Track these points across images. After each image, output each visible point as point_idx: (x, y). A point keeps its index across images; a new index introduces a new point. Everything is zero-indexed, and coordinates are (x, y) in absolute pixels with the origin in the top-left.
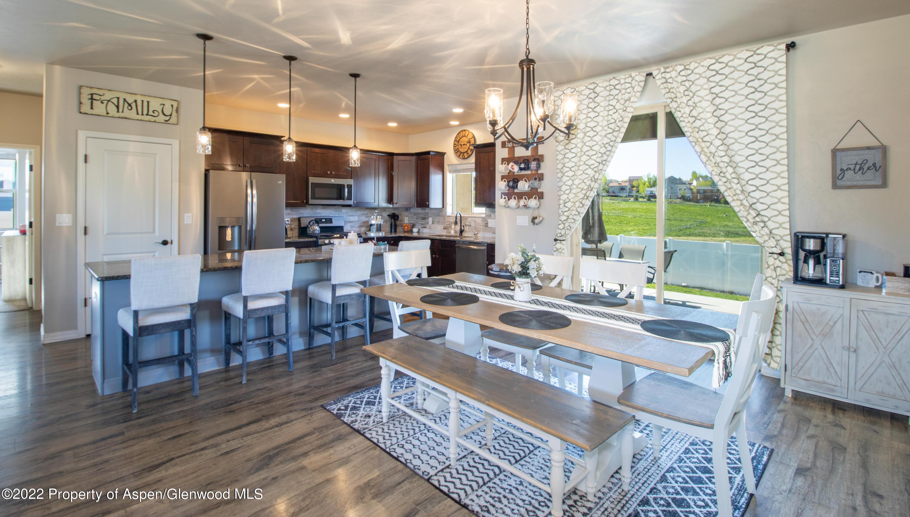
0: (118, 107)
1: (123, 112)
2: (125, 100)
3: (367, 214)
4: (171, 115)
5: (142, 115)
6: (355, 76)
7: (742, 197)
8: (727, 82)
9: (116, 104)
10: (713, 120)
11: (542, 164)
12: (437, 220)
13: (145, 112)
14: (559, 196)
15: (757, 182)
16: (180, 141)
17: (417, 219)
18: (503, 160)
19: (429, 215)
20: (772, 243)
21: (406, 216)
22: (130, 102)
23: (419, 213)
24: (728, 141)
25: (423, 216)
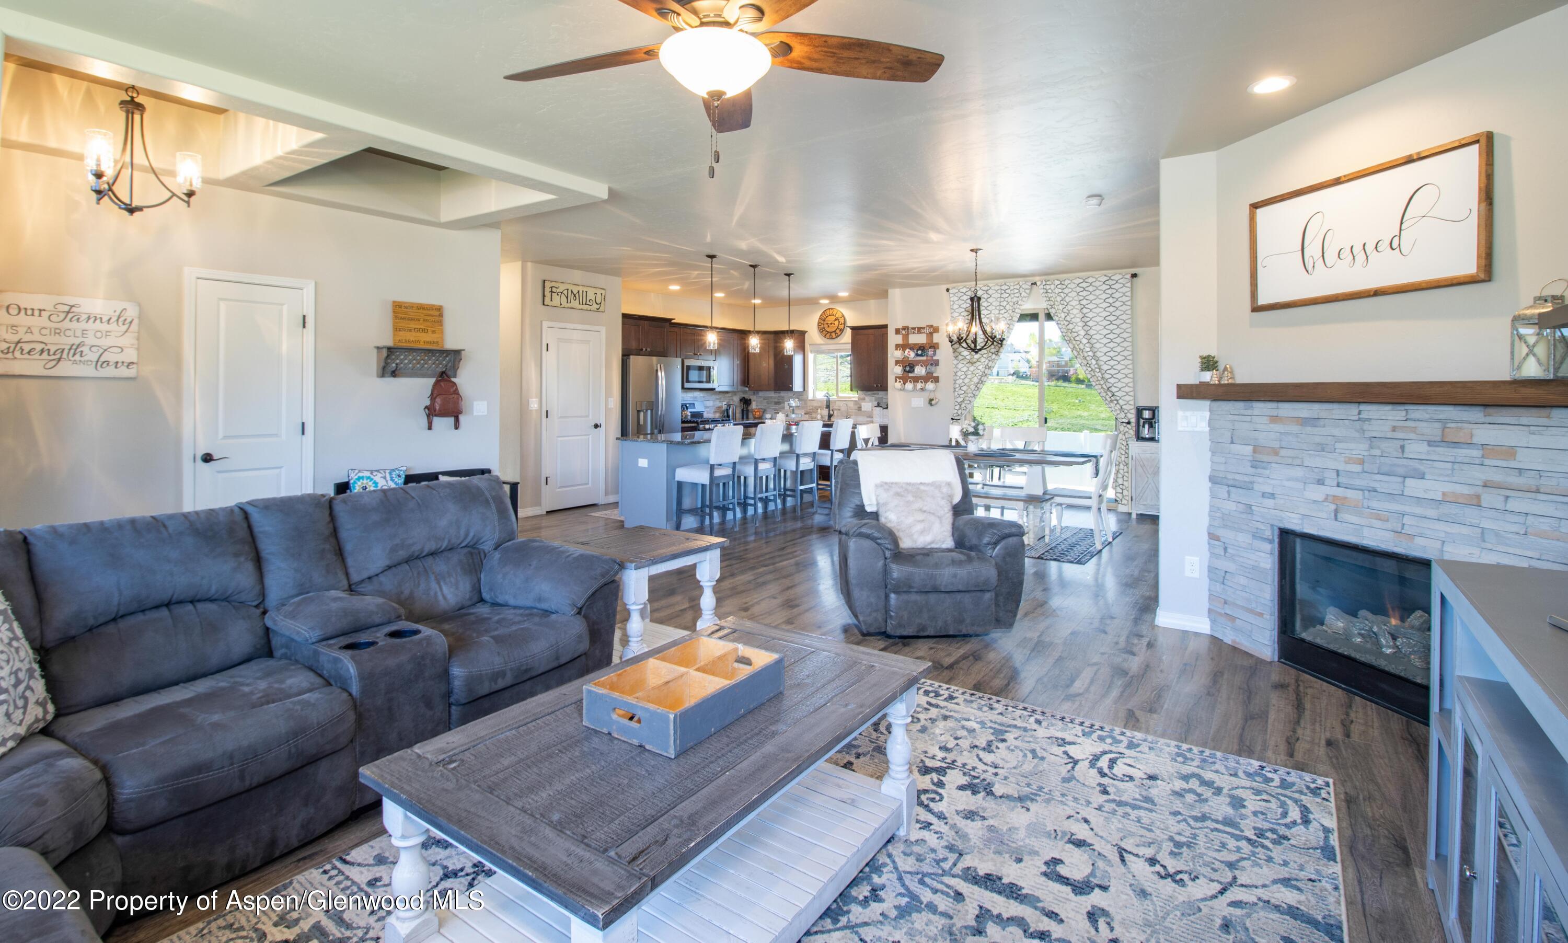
0: (567, 298)
1: (570, 302)
2: (572, 291)
4: (600, 304)
5: (583, 304)
6: (789, 275)
7: (1102, 382)
8: (1091, 297)
9: (566, 295)
10: (1081, 324)
11: (937, 351)
13: (584, 301)
14: (955, 381)
15: (1112, 372)
16: (606, 328)
17: (768, 404)
18: (897, 346)
19: (786, 399)
20: (1122, 415)
21: (754, 401)
22: (575, 294)
24: (1093, 341)
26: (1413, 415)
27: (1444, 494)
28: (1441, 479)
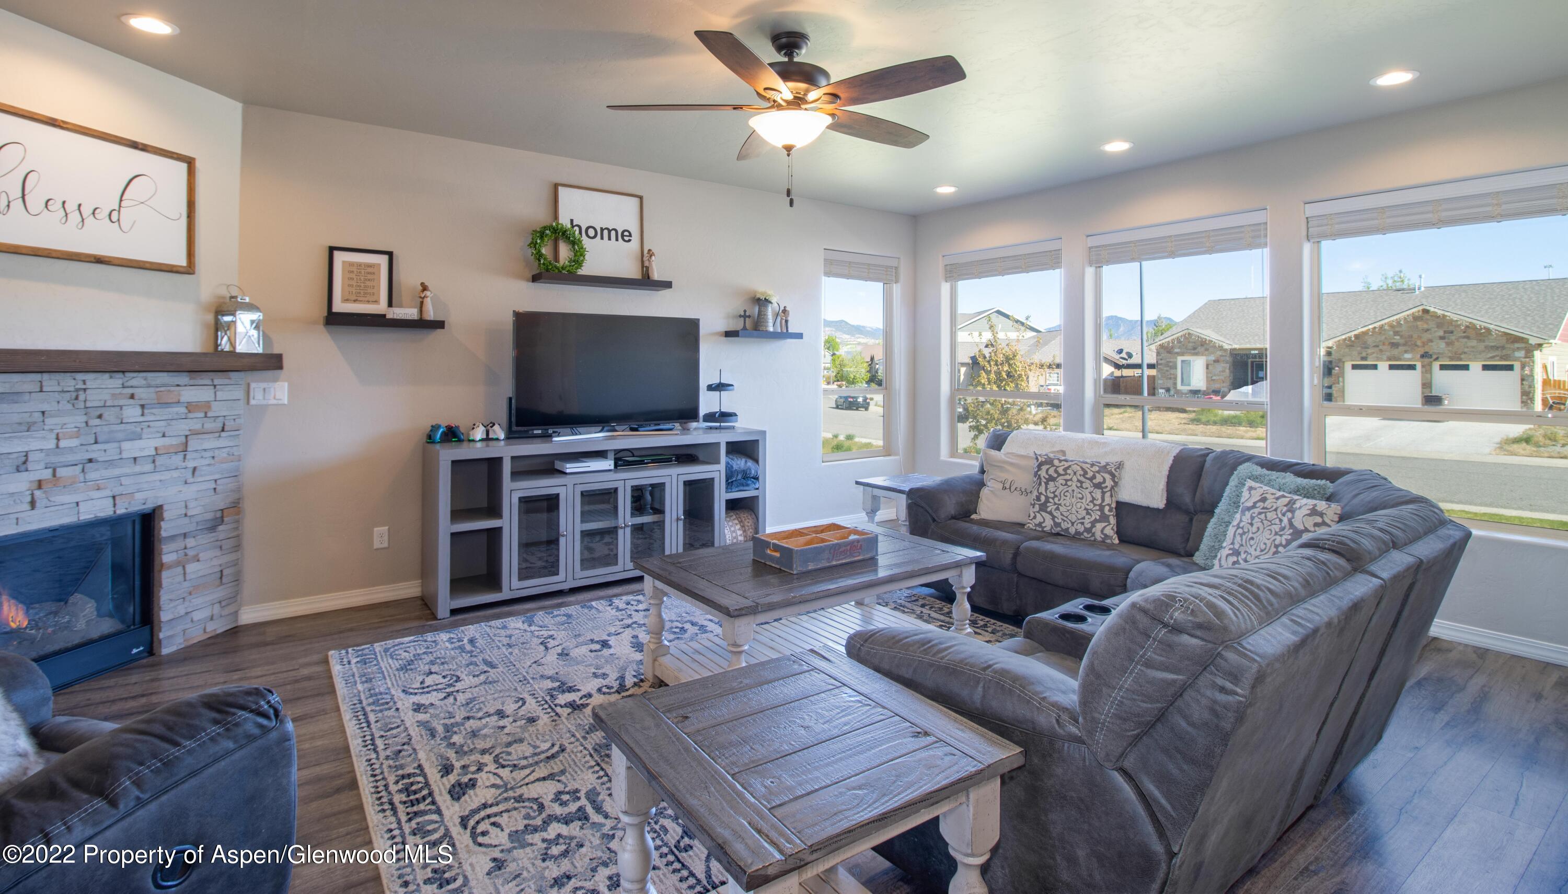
26: (134, 382)
27: (156, 449)
28: (154, 436)
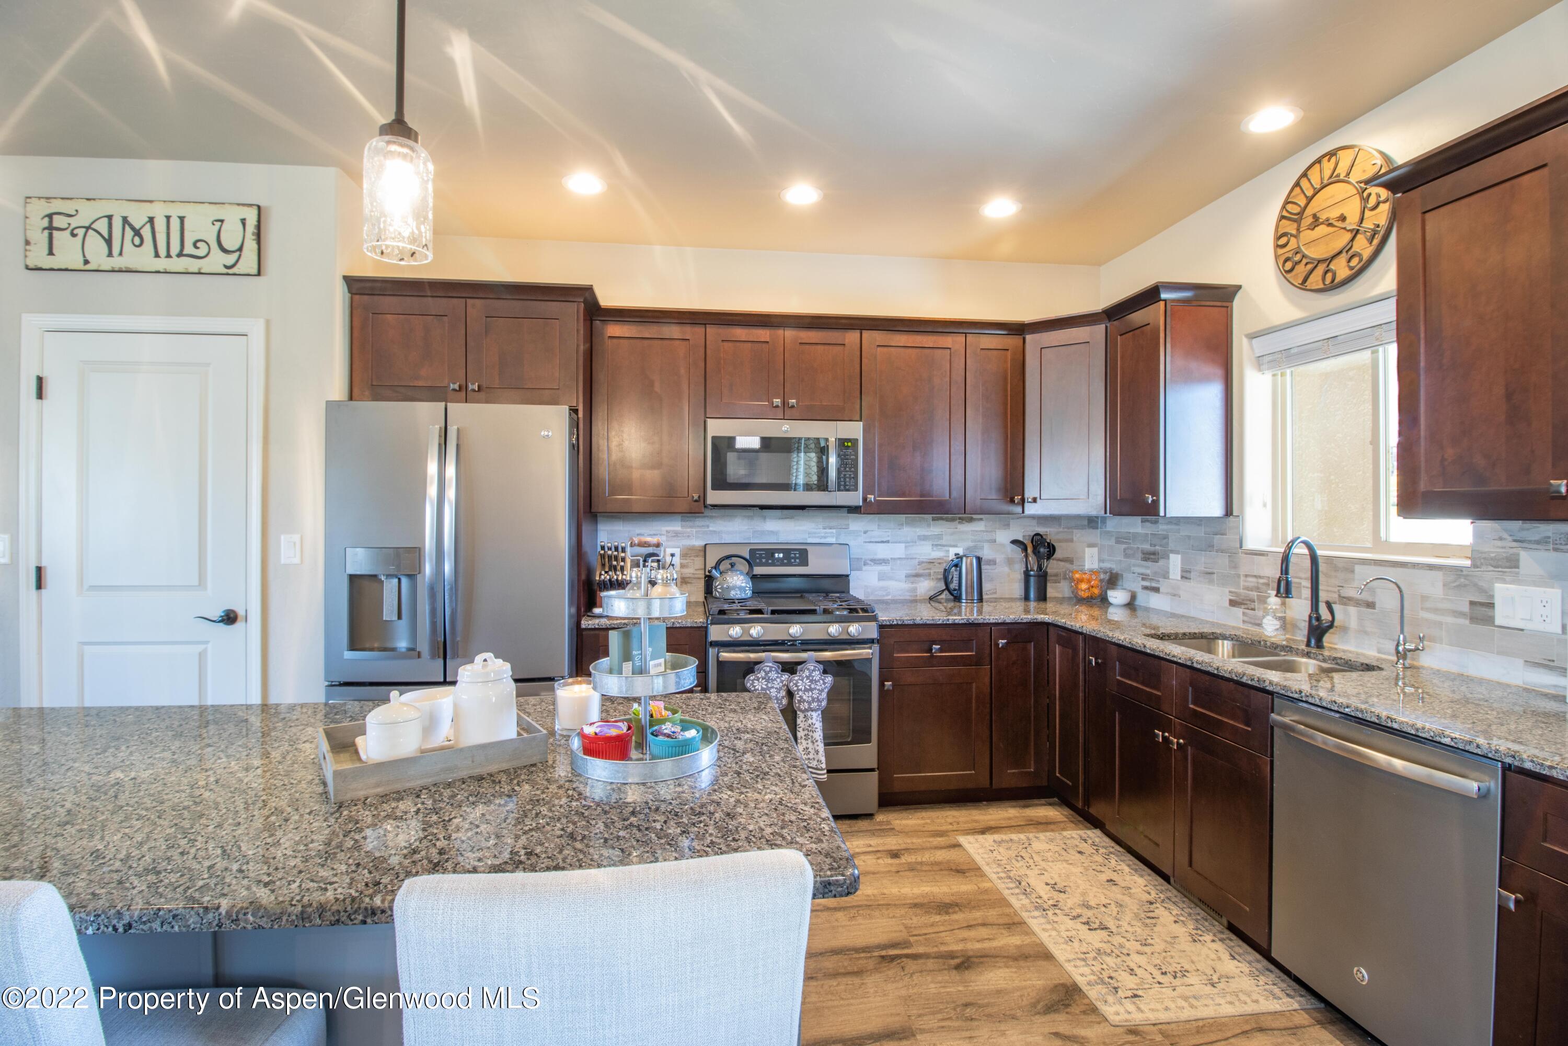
0: (109, 242)
1: (121, 254)
2: (125, 220)
3: (939, 537)
4: (240, 249)
5: (169, 256)
9: (106, 236)
12: (1201, 567)
13: (175, 249)
16: (268, 323)
17: (1126, 556)
19: (1171, 546)
21: (1091, 545)
22: (137, 227)
23: (1135, 536)
25: (1147, 547)
